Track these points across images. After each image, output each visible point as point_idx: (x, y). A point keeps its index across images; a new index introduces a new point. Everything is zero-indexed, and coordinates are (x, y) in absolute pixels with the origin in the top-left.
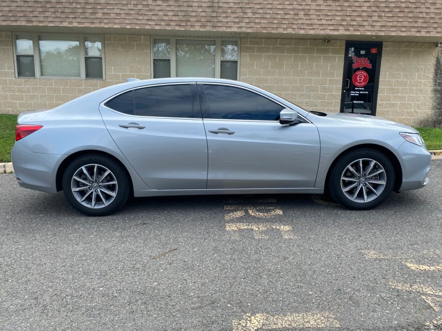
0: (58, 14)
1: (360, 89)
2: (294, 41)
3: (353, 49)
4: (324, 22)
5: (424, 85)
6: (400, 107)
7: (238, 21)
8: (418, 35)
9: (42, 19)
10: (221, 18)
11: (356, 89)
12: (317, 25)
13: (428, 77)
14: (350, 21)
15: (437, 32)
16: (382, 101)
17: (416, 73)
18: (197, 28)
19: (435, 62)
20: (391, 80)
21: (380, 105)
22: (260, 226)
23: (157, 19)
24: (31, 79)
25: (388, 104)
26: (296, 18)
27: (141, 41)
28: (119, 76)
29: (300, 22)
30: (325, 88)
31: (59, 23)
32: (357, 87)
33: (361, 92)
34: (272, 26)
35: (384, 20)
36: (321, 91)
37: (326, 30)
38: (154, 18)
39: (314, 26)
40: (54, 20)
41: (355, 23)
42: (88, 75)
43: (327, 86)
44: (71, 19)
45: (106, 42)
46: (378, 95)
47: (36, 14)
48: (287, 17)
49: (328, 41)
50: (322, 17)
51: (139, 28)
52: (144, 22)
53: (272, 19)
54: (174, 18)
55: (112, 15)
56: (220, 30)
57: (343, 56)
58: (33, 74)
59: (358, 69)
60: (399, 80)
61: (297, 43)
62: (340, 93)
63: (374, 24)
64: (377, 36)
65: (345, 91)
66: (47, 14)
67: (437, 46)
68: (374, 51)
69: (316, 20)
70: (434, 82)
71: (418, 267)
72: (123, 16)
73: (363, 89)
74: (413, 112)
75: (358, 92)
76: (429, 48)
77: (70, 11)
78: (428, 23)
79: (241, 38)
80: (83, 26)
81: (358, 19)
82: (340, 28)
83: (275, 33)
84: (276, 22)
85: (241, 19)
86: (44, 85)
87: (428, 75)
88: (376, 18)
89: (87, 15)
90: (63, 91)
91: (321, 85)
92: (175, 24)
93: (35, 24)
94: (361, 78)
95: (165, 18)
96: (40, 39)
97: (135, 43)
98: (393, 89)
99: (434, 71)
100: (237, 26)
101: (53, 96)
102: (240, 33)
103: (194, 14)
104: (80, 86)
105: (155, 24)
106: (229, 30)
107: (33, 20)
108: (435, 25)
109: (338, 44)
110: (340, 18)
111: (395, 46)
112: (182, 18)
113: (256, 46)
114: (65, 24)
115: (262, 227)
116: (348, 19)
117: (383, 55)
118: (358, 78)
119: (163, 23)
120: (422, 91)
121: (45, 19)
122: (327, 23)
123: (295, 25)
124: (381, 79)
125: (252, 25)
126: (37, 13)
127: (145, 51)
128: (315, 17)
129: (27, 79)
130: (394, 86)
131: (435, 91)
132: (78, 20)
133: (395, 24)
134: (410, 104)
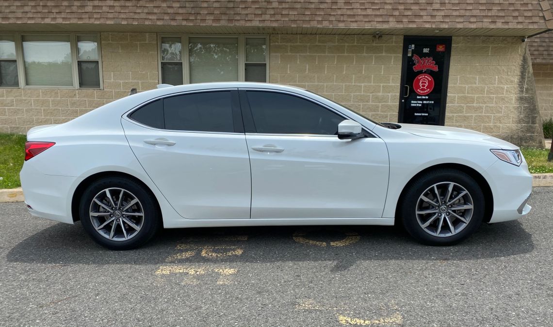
0: (40, 9)
1: (423, 97)
2: (337, 37)
3: (413, 46)
4: (369, 12)
5: (507, 91)
6: (475, 120)
7: (260, 13)
8: (492, 26)
9: (20, 15)
10: (239, 9)
11: (418, 97)
12: (360, 17)
13: (512, 82)
14: (403, 10)
15: (518, 23)
16: (452, 113)
17: (497, 77)
18: (209, 22)
19: (520, 62)
20: (463, 86)
21: (450, 118)
22: (199, 270)
23: (159, 12)
24: (15, 89)
25: (459, 116)
26: (333, 7)
27: (145, 41)
28: (120, 84)
29: (339, 12)
30: (377, 98)
31: (40, 19)
32: (419, 96)
33: (425, 102)
34: (304, 19)
35: (447, 8)
36: (373, 101)
37: (372, 23)
38: (155, 11)
39: (356, 18)
40: (35, 16)
41: (409, 13)
42: (82, 84)
43: (380, 94)
44: (55, 13)
45: (103, 42)
46: (447, 105)
47: (13, 8)
48: (322, 6)
49: (379, 37)
50: (367, 6)
51: (137, 24)
52: (143, 16)
53: (303, 10)
54: (181, 11)
55: (104, 8)
56: (237, 24)
57: (401, 55)
58: (16, 84)
59: (420, 73)
60: (474, 85)
61: (342, 40)
62: (398, 104)
63: (435, 13)
64: (441, 30)
65: (403, 101)
66: (26, 9)
67: (523, 41)
68: (441, 48)
69: (359, 10)
70: (521, 88)
71: (350, 321)
72: (118, 9)
73: (427, 97)
74: (492, 127)
75: (421, 102)
76: (512, 43)
77: (53, 5)
78: (506, 11)
79: (270, 34)
80: (69, 22)
81: (414, 7)
82: (391, 19)
83: (307, 28)
84: (309, 13)
85: (264, 10)
86: (29, 97)
87: (512, 79)
88: (437, 6)
89: (74, 9)
90: (52, 104)
91: (372, 92)
92: (181, 18)
93: (11, 21)
94: (424, 83)
95: (170, 11)
96: (24, 39)
97: (139, 43)
98: (466, 98)
99: (519, 74)
100: (258, 19)
101: (41, 109)
102: (264, 28)
103: (205, 5)
104: (73, 97)
105: (157, 19)
106: (248, 24)
107: (10, 16)
108: (516, 14)
109: (394, 40)
110: (390, 7)
111: (468, 42)
112: (190, 10)
113: (289, 44)
114: (48, 21)
115: (201, 271)
116: (401, 7)
117: (452, 53)
118: (421, 84)
119: (167, 17)
120: (503, 99)
121: (24, 15)
122: (374, 13)
123: (332, 17)
124: (450, 85)
125: (278, 17)
126: (15, 8)
127: (150, 52)
128: (358, 6)
129: (9, 90)
130: (468, 93)
131: (521, 99)
132: (63, 15)
133: (462, 12)
134: (488, 117)
